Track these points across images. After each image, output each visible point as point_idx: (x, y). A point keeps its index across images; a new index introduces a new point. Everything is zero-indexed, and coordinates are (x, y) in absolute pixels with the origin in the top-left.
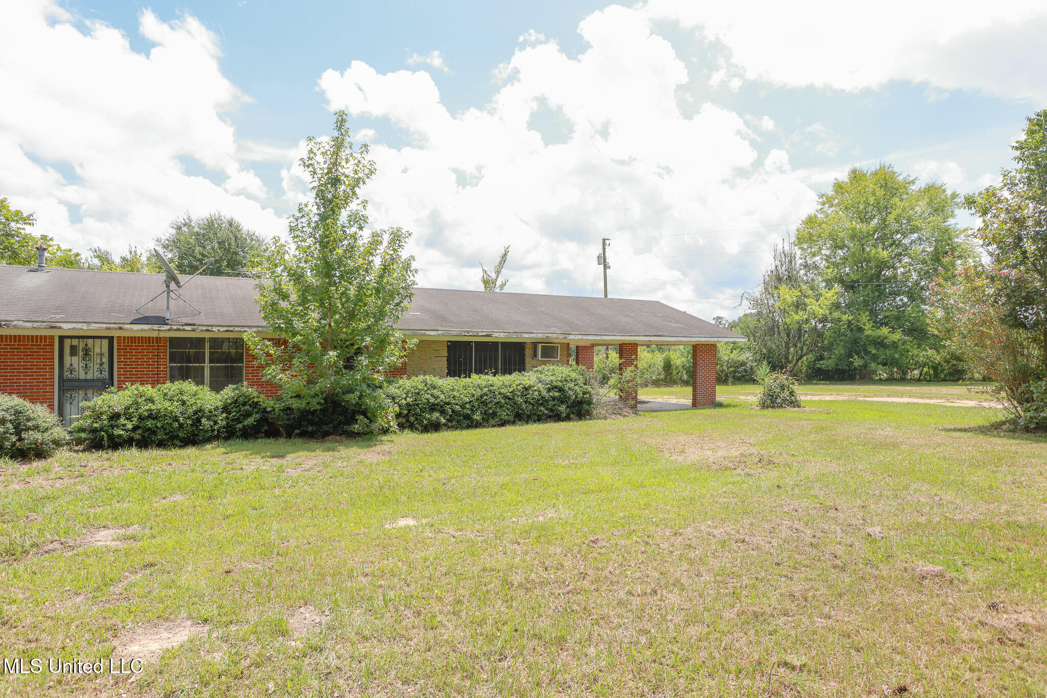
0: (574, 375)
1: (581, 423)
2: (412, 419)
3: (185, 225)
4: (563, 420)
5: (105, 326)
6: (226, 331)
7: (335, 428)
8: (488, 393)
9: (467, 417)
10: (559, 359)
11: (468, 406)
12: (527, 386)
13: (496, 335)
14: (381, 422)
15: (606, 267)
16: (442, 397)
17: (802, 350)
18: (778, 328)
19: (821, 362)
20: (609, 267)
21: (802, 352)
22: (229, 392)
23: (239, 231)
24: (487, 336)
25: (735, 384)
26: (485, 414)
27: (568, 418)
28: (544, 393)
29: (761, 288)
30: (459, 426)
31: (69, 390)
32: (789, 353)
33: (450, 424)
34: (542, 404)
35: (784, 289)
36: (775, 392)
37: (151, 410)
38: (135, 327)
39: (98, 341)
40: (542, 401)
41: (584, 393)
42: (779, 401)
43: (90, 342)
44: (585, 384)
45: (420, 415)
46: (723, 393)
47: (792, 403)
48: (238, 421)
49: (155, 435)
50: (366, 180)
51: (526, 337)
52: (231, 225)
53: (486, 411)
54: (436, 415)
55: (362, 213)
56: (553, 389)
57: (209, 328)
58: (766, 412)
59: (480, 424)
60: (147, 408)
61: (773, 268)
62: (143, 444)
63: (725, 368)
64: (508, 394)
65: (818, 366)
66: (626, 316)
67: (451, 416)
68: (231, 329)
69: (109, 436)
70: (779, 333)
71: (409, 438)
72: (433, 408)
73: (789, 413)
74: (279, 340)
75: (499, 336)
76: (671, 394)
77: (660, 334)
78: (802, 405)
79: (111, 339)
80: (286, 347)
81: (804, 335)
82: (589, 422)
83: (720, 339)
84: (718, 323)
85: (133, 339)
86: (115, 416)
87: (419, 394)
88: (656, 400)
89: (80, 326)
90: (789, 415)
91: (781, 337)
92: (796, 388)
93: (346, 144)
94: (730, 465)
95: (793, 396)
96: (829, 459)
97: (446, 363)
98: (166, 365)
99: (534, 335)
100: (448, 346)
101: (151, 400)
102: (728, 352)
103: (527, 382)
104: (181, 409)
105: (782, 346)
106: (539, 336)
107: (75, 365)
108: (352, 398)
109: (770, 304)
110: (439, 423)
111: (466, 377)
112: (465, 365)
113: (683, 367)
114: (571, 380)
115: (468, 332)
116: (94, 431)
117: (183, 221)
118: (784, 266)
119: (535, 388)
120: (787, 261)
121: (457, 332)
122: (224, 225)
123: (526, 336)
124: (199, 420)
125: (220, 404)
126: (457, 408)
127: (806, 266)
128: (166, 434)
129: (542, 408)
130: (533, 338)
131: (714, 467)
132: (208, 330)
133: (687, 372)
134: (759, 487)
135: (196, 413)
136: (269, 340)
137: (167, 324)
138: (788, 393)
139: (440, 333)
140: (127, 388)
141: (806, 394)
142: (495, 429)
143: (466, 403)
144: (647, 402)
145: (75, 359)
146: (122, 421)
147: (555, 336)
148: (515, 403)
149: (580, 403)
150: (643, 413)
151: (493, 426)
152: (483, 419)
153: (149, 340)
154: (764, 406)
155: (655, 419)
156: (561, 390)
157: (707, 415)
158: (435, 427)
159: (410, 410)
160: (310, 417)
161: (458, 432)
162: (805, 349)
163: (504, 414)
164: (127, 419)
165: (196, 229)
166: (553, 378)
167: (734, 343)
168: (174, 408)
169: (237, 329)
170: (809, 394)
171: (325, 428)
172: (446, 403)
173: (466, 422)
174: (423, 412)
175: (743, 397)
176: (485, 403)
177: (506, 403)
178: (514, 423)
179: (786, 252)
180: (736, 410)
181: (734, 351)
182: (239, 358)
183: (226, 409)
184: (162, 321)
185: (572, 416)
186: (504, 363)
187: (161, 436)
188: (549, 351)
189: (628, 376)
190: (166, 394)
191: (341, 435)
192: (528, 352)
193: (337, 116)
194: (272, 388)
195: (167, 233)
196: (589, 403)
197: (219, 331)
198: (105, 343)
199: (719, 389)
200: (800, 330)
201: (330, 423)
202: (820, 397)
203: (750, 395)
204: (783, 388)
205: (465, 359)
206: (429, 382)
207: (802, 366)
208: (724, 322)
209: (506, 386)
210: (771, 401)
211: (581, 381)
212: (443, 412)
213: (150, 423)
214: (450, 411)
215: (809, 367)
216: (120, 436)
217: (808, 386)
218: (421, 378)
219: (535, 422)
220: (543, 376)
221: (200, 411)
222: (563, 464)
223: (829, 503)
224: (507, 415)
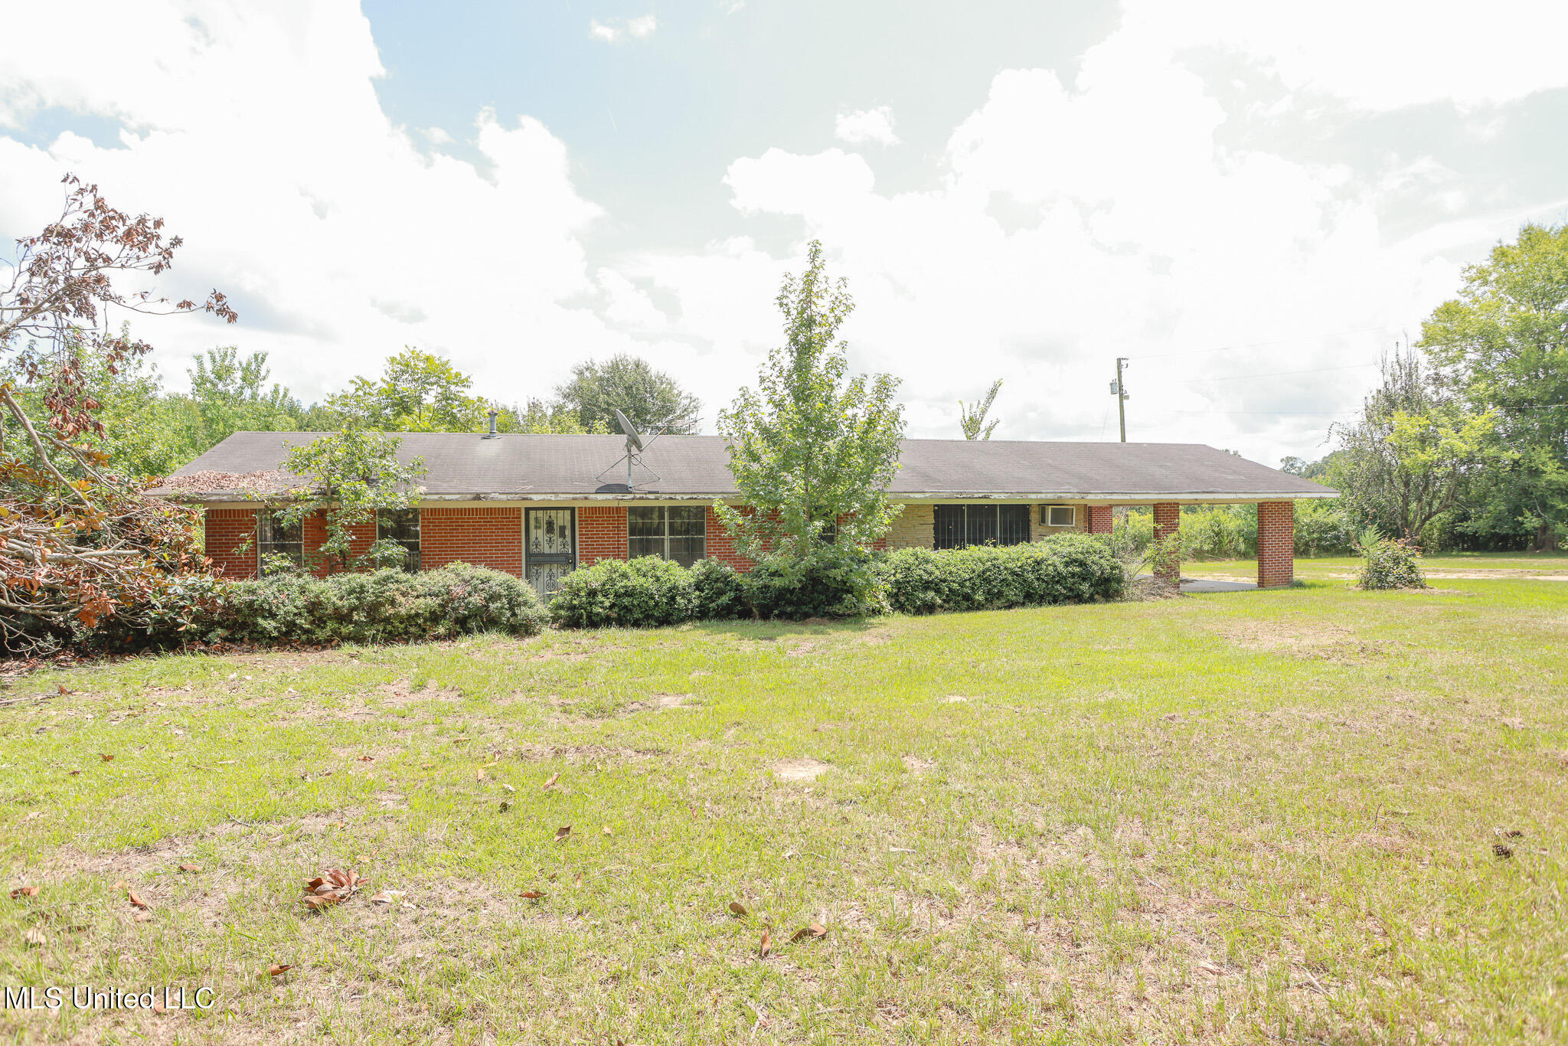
0: (1097, 545)
1: (1108, 605)
2: (902, 599)
3: (587, 369)
4: (1086, 602)
5: (571, 496)
6: (690, 499)
7: (815, 608)
8: (992, 568)
9: (967, 598)
10: (1074, 525)
11: (968, 584)
12: (1039, 559)
13: (996, 496)
14: (870, 602)
15: (1123, 397)
16: (937, 573)
17: (1430, 505)
18: (1390, 474)
19: (1465, 524)
20: (1127, 397)
21: (1430, 509)
22: (698, 567)
23: (647, 373)
24: (984, 497)
25: (1321, 557)
26: (988, 594)
27: (1091, 600)
28: (1061, 568)
29: (1361, 417)
30: (957, 608)
31: (535, 565)
32: (1408, 510)
33: (947, 606)
34: (1058, 582)
35: (1400, 418)
36: (1385, 567)
37: (626, 587)
38: (600, 497)
39: (561, 513)
40: (1059, 579)
41: (1113, 568)
42: (1391, 579)
43: (553, 513)
44: (1113, 557)
45: (912, 595)
46: (1303, 569)
47: (1411, 582)
48: (711, 600)
49: (631, 614)
50: (843, 318)
51: (1033, 499)
52: (637, 366)
53: (989, 590)
54: (931, 594)
55: (840, 357)
56: (1071, 563)
57: (672, 496)
58: (1370, 593)
59: (983, 605)
60: (623, 584)
61: (1381, 386)
62: (621, 623)
63: (1305, 533)
64: (1017, 569)
65: (1459, 529)
66: (1161, 466)
67: (947, 596)
68: (695, 496)
69: (588, 613)
70: (1391, 481)
71: (900, 623)
72: (927, 586)
73: (1407, 594)
74: (745, 508)
75: (999, 498)
76: (1222, 570)
77: (1212, 489)
78: (1428, 585)
79: (573, 510)
80: (754, 516)
81: (1434, 483)
82: (1120, 604)
83: (1299, 495)
84: (1288, 467)
85: (594, 510)
86: (592, 593)
87: (909, 569)
88: (1204, 579)
89: (548, 497)
90: (1407, 598)
91: (1395, 488)
92: (1418, 561)
93: (820, 277)
94: (1322, 654)
95: (1413, 572)
96: (1463, 651)
97: (933, 532)
98: (626, 537)
99: (1043, 496)
100: (935, 511)
101: (624, 576)
102: (1310, 510)
103: (1039, 555)
104: (656, 585)
105: (1397, 501)
106: (1050, 496)
107: (540, 539)
108: (837, 574)
109: (1375, 439)
110: (934, 604)
111: (960, 549)
112: (956, 533)
113: (1239, 532)
114: (1095, 552)
115: (961, 493)
116: (572, 608)
117: (585, 365)
118: (1399, 382)
119: (1050, 562)
120: (1403, 375)
121: (947, 495)
122: (630, 367)
123: (1033, 496)
124: (673, 598)
125: (692, 580)
126: (955, 586)
127: (1437, 380)
128: (641, 613)
129: (1058, 587)
130: (1042, 499)
131: (1300, 655)
132: (671, 498)
133: (1245, 539)
134: (1363, 677)
135: (670, 589)
136: (735, 508)
137: (631, 493)
138: (1405, 568)
139: (927, 495)
140: (598, 563)
141: (1437, 571)
142: (1002, 612)
143: (966, 580)
144: (1192, 581)
145: (540, 532)
146: (600, 598)
147: (1070, 495)
148: (1025, 581)
149: (1107, 580)
150: (1191, 595)
151: (999, 608)
152: (986, 599)
153: (609, 510)
154: (1367, 586)
155: (1210, 602)
156: (1082, 564)
157: (1282, 597)
158: (930, 609)
159: (899, 589)
160: (788, 596)
161: (957, 615)
162: (1436, 504)
163: (1011, 594)
164: (604, 596)
165: (600, 374)
166: (1072, 549)
167: (1320, 499)
168: (649, 584)
169: (701, 496)
170: (1438, 571)
171: (805, 609)
172: (941, 581)
173: (965, 604)
174: (916, 591)
175: (1335, 575)
176: (988, 581)
177: (1013, 580)
178: (1023, 604)
179: (1402, 362)
180: (1325, 591)
181: (1320, 510)
182: (700, 530)
183: (698, 587)
184: (624, 489)
185: (1096, 597)
186: (1004, 531)
187: (637, 615)
188: (1061, 514)
189: (1169, 545)
190: (638, 570)
191: (822, 616)
192: (1034, 517)
193: (810, 246)
194: (743, 563)
195: (569, 379)
196: (1119, 581)
197: (682, 499)
198: (568, 513)
199: (1297, 563)
200: (1426, 476)
201: (810, 603)
202: (1460, 575)
203: (1346, 572)
204: (1396, 561)
205: (956, 525)
206: (921, 556)
207: (1431, 529)
208: (1299, 465)
209: (1013, 560)
210: (1378, 579)
211: (1108, 552)
212: (938, 591)
213: (626, 601)
214: (947, 589)
215: (1442, 531)
216: (598, 614)
217: (1441, 559)
218: (910, 550)
219: (1050, 603)
220: (1058, 546)
221: (674, 588)
222: (1105, 650)
223: (1457, 696)
224: (1015, 595)
